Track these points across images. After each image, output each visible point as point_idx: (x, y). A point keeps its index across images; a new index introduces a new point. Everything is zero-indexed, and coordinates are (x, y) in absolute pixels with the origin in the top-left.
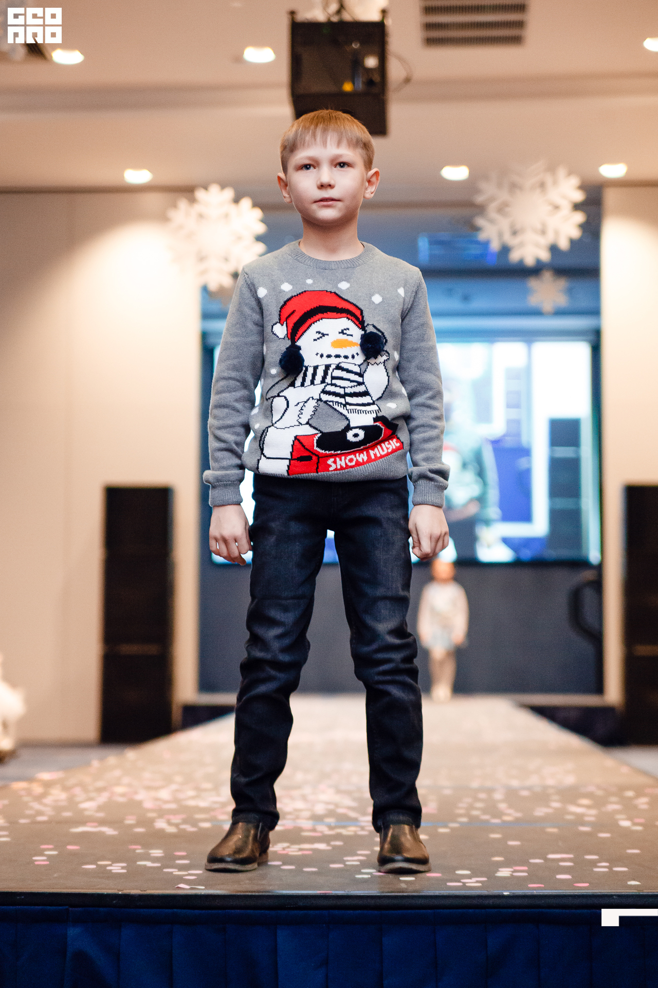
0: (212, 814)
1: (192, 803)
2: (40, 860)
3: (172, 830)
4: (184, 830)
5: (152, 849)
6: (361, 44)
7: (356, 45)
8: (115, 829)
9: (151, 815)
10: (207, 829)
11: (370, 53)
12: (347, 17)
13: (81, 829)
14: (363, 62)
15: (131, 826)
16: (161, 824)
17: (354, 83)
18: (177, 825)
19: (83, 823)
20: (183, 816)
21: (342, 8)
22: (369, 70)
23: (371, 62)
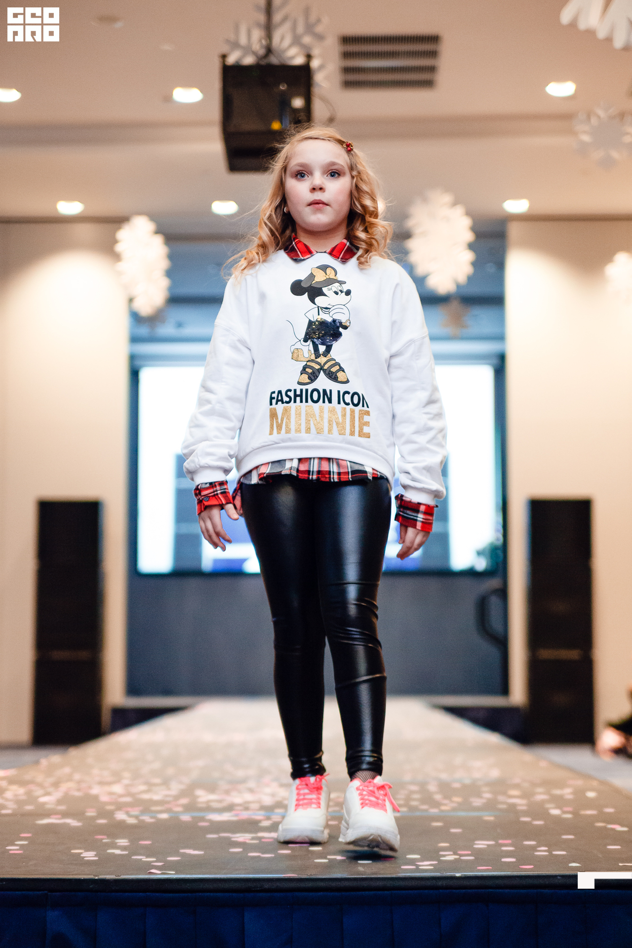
0: (167, 806)
1: (146, 796)
2: (13, 849)
3: (132, 821)
4: (143, 821)
5: (117, 838)
6: (288, 85)
7: (284, 86)
8: (79, 820)
9: (110, 807)
10: (165, 820)
11: (298, 95)
12: (274, 60)
13: (46, 821)
14: (290, 102)
15: (93, 818)
16: (120, 816)
17: (282, 123)
18: (136, 817)
19: (48, 814)
20: (141, 808)
21: (269, 50)
22: (296, 111)
23: (298, 103)
